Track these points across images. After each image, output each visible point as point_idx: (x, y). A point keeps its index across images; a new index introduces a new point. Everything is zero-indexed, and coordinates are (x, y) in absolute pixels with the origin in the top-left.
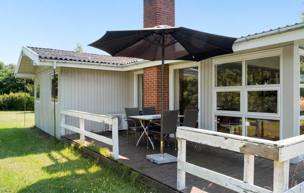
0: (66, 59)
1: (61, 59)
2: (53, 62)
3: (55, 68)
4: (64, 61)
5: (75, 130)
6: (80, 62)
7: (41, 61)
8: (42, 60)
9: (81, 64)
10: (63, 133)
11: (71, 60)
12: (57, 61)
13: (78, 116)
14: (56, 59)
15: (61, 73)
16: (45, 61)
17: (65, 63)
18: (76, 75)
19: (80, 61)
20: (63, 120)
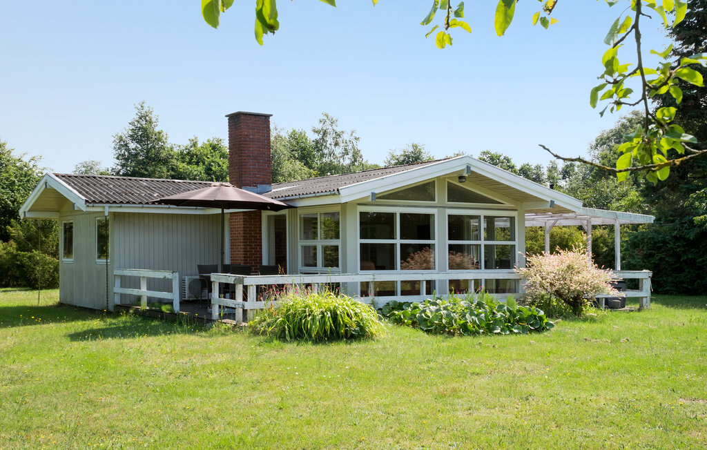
0: (122, 202)
1: (115, 202)
2: (104, 207)
3: (107, 214)
4: (119, 205)
5: (135, 292)
6: (141, 205)
7: (88, 206)
8: (90, 205)
9: (143, 207)
10: (117, 301)
11: (128, 202)
12: (109, 205)
13: (139, 275)
14: (108, 202)
15: (114, 219)
16: (93, 206)
17: (121, 207)
18: (136, 221)
19: (140, 203)
20: (118, 282)
